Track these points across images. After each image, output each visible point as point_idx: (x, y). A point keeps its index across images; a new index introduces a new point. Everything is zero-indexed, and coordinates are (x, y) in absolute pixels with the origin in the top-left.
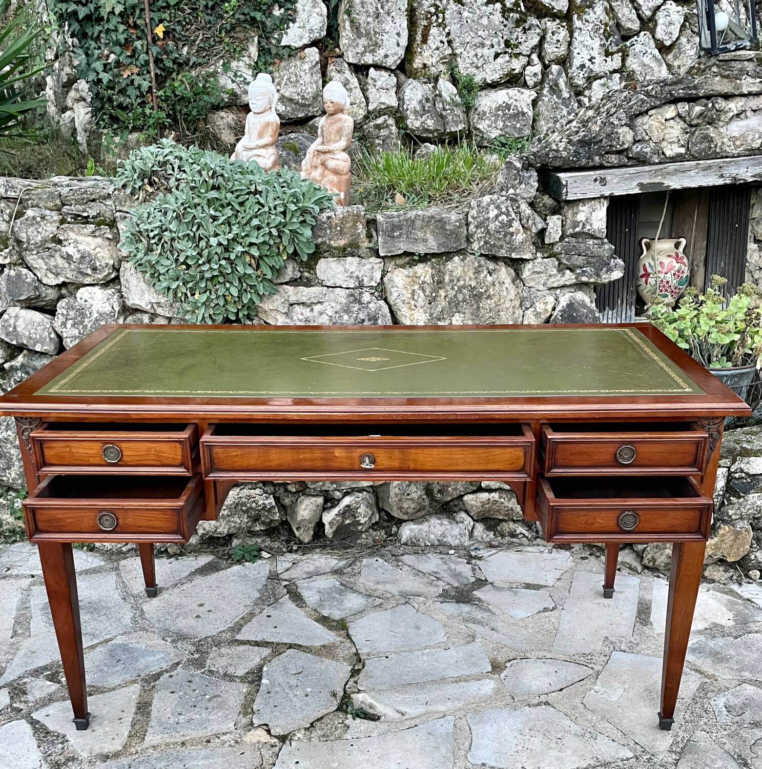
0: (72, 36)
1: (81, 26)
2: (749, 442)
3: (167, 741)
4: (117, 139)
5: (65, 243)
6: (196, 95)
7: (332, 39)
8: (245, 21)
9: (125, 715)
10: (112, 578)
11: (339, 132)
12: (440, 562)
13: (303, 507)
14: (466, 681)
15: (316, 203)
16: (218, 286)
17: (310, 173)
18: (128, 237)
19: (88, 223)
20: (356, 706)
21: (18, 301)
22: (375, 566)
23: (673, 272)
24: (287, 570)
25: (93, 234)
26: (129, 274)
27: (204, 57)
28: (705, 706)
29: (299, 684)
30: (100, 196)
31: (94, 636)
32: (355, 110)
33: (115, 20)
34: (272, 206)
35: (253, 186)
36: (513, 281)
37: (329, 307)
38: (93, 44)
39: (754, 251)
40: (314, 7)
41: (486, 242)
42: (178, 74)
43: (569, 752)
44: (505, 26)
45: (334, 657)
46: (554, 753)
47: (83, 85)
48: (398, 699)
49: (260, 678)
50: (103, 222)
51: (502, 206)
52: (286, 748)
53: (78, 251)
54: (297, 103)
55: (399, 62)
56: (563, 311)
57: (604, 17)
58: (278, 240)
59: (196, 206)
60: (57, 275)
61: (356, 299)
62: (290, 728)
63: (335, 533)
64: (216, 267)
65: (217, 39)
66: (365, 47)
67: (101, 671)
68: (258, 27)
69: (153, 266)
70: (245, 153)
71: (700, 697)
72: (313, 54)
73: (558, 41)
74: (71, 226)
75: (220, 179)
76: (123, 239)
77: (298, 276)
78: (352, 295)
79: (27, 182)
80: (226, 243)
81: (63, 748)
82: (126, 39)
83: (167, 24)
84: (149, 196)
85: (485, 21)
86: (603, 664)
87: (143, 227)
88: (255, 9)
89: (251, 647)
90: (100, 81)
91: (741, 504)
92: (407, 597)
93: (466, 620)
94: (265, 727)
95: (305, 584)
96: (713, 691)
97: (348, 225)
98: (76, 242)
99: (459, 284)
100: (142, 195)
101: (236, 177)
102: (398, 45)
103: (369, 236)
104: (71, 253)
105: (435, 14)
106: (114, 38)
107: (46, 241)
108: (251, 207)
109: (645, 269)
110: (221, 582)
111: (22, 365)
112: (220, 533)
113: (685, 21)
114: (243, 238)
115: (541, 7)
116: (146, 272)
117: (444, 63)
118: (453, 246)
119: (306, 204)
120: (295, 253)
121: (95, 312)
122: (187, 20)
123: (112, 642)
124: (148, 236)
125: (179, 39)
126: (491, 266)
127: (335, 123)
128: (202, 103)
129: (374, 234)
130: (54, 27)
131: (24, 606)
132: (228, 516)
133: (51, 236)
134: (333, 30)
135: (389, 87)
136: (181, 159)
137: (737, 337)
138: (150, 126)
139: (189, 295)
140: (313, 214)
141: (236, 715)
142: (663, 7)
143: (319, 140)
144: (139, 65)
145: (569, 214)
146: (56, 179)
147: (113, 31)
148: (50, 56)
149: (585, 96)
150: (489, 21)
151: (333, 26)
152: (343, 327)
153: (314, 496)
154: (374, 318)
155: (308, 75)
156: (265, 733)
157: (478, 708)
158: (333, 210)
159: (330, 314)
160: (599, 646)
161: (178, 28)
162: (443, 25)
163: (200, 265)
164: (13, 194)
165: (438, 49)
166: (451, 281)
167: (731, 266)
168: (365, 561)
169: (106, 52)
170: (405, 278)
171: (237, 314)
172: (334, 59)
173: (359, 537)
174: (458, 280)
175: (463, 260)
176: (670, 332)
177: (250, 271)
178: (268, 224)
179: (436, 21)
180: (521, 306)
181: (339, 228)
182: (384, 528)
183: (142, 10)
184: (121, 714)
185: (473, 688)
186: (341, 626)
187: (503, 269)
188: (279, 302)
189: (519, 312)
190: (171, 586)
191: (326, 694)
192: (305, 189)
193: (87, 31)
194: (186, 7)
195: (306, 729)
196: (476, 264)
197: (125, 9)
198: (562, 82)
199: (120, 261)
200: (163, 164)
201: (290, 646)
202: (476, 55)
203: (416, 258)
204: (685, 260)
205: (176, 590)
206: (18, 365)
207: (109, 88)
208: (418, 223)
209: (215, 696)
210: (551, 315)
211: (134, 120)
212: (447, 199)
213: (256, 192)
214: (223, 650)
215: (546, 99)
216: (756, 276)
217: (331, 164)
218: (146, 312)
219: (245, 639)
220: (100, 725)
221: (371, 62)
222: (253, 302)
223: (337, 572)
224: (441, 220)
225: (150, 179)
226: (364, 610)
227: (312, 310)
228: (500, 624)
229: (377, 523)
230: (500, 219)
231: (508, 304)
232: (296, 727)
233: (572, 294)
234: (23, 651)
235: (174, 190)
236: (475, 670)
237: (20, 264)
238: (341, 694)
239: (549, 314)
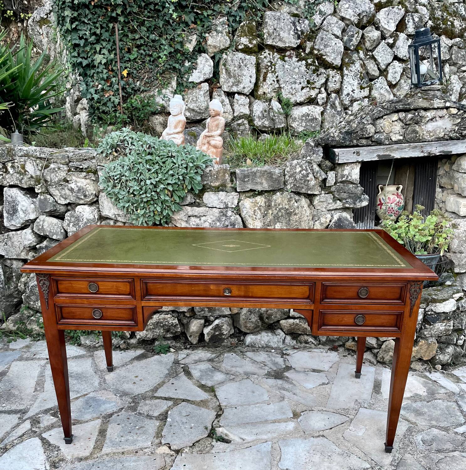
0: (80, 75)
1: (84, 70)
2: (436, 295)
3: (114, 451)
4: (101, 129)
5: (70, 182)
6: (143, 107)
7: (215, 79)
8: (170, 69)
9: (92, 436)
10: (89, 361)
11: (217, 126)
12: (266, 356)
13: (193, 325)
14: (279, 422)
15: (204, 163)
16: (150, 206)
17: (201, 148)
18: (103, 179)
19: (82, 171)
20: (218, 435)
21: (45, 212)
22: (231, 357)
23: (395, 203)
24: (184, 359)
25: (85, 178)
26: (103, 199)
27: (148, 87)
28: (411, 440)
29: (187, 421)
30: (89, 158)
31: (78, 392)
32: (227, 116)
33: (101, 67)
34: (180, 164)
35: (170, 153)
36: (309, 206)
37: (209, 218)
38: (90, 79)
39: (440, 192)
40: (206, 61)
41: (294, 185)
42: (134, 96)
43: (335, 464)
44: (307, 73)
45: (207, 407)
46: (326, 464)
47: (84, 101)
48: (242, 431)
49: (166, 418)
50: (91, 171)
51: (303, 166)
52: (179, 457)
53: (77, 186)
54: (196, 112)
55: (251, 91)
56: (336, 222)
57: (360, 69)
58: (183, 182)
59: (139, 163)
60: (66, 199)
61: (224, 214)
62: (182, 446)
63: (210, 339)
64: (149, 196)
65: (155, 78)
66: (233, 83)
67: (81, 411)
68: (177, 72)
69: (116, 195)
70: (167, 136)
71: (408, 435)
72: (206, 86)
73: (336, 81)
74: (74, 173)
75: (153, 149)
76: (101, 180)
77: (193, 201)
78: (222, 212)
79: (51, 150)
80: (155, 183)
81: (57, 454)
82: (107, 77)
83: (129, 69)
84: (115, 158)
85: (297, 70)
86: (354, 414)
87: (111, 174)
88: (175, 63)
89: (162, 400)
90: (93, 98)
91: (431, 329)
92: (248, 375)
93: (280, 389)
94: (168, 445)
95: (193, 367)
96: (415, 432)
97: (220, 175)
98: (76, 181)
99: (279, 207)
100: (111, 157)
101: (161, 148)
102: (250, 82)
103: (232, 181)
104: (73, 187)
105: (270, 66)
106: (101, 76)
107: (60, 181)
108: (169, 164)
109: (380, 201)
110: (148, 364)
111: (46, 246)
112: (149, 338)
113: (403, 71)
114: (164, 180)
115: (327, 63)
116: (112, 198)
117: (274, 92)
118: (276, 186)
119: (198, 163)
120: (192, 189)
121: (85, 219)
122: (140, 68)
123: (88, 396)
124: (114, 179)
125: (135, 78)
126: (297, 197)
127: (215, 121)
128: (146, 111)
129: (234, 180)
130: (70, 70)
131: (42, 376)
132: (153, 329)
133: (63, 178)
134: (216, 74)
135: (245, 104)
136: (133, 138)
137: (430, 238)
138: (118, 123)
139: (135, 210)
140: (202, 168)
141: (152, 438)
142: (391, 64)
143: (207, 130)
144: (114, 90)
145: (340, 171)
146: (67, 149)
147: (101, 72)
148: (68, 86)
149: (349, 110)
150: (299, 70)
151: (216, 72)
152: (217, 229)
153: (199, 319)
154: (233, 225)
155: (203, 98)
156: (168, 448)
157: (285, 438)
158: (213, 167)
159: (210, 222)
160: (352, 405)
161: (135, 72)
162: (274, 72)
163: (141, 195)
164: (44, 156)
165: (271, 84)
166: (275, 205)
167: (427, 200)
168: (226, 355)
169: (97, 84)
170: (251, 204)
171: (160, 221)
172: (216, 89)
173: (223, 342)
174: (279, 205)
175: (282, 194)
176: (393, 234)
177: (167, 198)
178: (178, 173)
179: (271, 70)
180: (313, 219)
181: (215, 176)
182: (236, 337)
183: (116, 62)
184: (90, 435)
185: (283, 426)
186: (211, 390)
187: (304, 200)
188: (183, 215)
189: (311, 223)
190: (121, 366)
191: (201, 428)
192: (198, 155)
193: (87, 72)
194: (139, 61)
195: (190, 447)
196: (289, 197)
197: (107, 61)
198: (337, 103)
199: (99, 192)
200: (123, 141)
201: (183, 400)
202: (292, 88)
203: (257, 193)
204: (402, 197)
205: (124, 368)
206: (44, 246)
207: (97, 102)
208: (258, 174)
209: (142, 427)
210: (329, 225)
211: (110, 119)
212: (274, 162)
213: (172, 156)
214: (147, 402)
215: (328, 111)
216: (440, 206)
217: (213, 142)
218: (112, 219)
219: (159, 396)
220: (78, 441)
221: (236, 91)
222: (169, 215)
223: (211, 360)
224: (270, 173)
225: (116, 149)
226: (224, 382)
227: (200, 220)
228: (298, 391)
229: (233, 334)
230: (302, 172)
231: (306, 218)
232: (185, 445)
233: (340, 214)
234: (40, 400)
235: (128, 155)
236: (284, 416)
237: (46, 193)
238: (210, 427)
239: (328, 224)
